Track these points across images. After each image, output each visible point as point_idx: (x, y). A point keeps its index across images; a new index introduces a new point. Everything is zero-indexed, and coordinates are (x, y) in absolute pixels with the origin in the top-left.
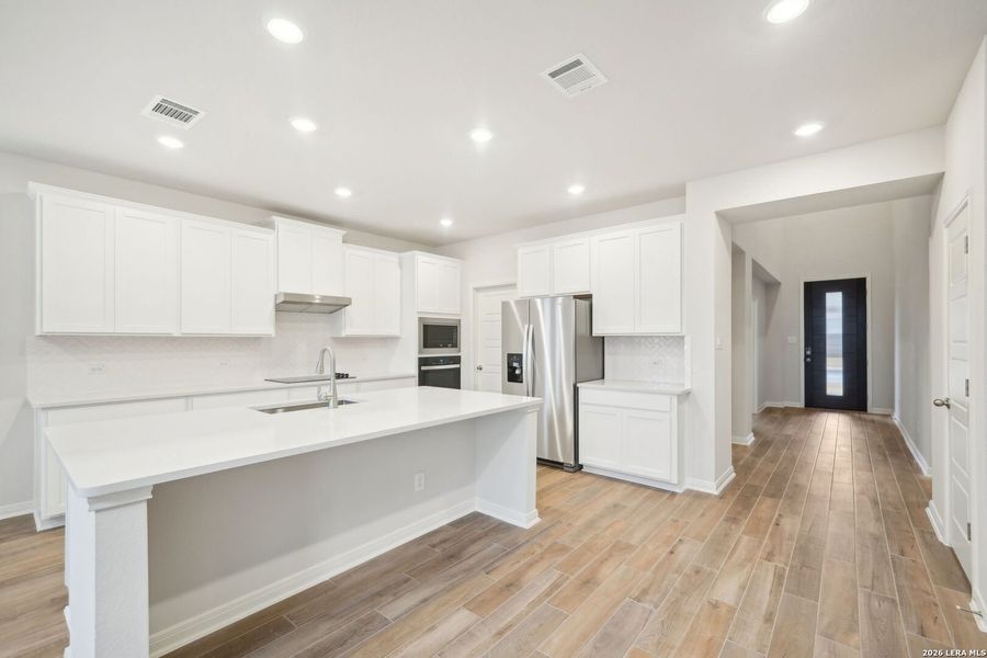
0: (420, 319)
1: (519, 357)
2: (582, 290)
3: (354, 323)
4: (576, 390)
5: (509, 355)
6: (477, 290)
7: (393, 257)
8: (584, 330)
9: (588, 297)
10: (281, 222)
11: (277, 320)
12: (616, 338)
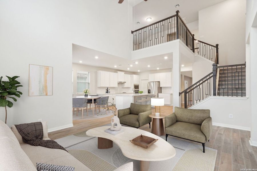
0: (134, 85)
1: (150, 90)
2: (158, 81)
3: (126, 85)
4: (158, 94)
5: (148, 90)
6: (142, 80)
7: (130, 75)
8: (159, 86)
9: (159, 82)
10: (119, 72)
11: (118, 85)
12: (163, 87)
